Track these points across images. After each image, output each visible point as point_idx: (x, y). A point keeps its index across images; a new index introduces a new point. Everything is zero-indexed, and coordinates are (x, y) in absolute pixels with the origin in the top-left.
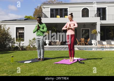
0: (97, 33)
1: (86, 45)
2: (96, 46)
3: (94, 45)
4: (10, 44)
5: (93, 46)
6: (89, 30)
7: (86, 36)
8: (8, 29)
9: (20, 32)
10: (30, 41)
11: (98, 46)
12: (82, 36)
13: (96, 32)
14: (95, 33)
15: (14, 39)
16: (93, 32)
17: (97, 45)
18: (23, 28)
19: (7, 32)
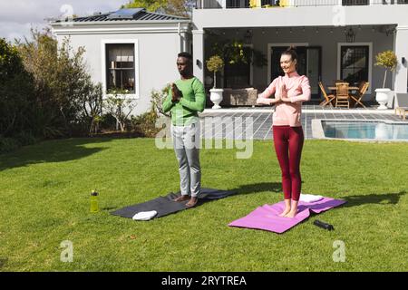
0: (396, 63)
1: (353, 105)
2: (392, 112)
3: (382, 107)
4: (87, 104)
5: (381, 110)
6: (367, 47)
7: (356, 71)
8: (79, 54)
9: (119, 59)
10: (155, 96)
11: (398, 113)
12: (341, 71)
13: (394, 61)
14: (387, 65)
15: (99, 87)
16: (382, 58)
17: (393, 108)
18: (131, 46)
19: (76, 65)
